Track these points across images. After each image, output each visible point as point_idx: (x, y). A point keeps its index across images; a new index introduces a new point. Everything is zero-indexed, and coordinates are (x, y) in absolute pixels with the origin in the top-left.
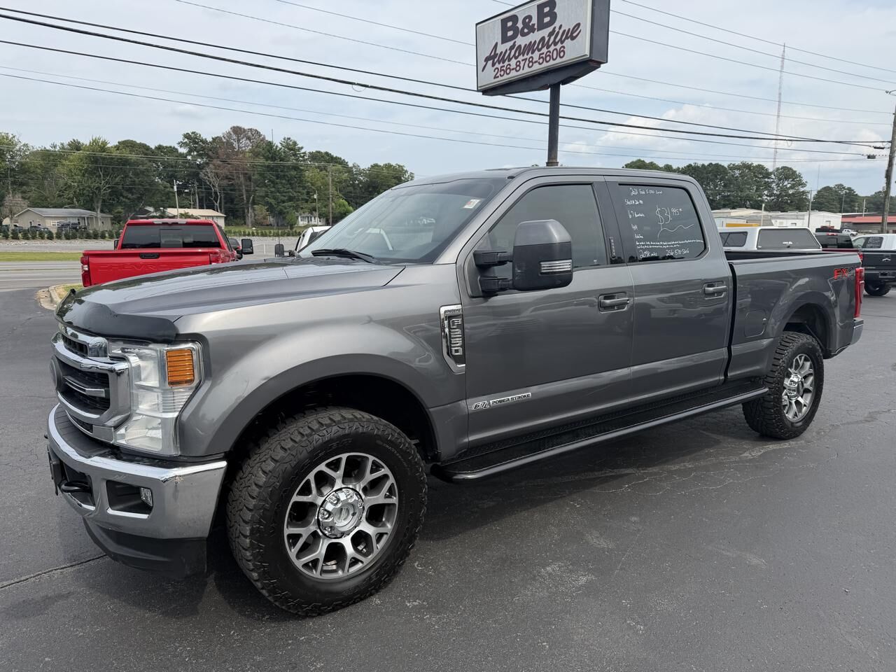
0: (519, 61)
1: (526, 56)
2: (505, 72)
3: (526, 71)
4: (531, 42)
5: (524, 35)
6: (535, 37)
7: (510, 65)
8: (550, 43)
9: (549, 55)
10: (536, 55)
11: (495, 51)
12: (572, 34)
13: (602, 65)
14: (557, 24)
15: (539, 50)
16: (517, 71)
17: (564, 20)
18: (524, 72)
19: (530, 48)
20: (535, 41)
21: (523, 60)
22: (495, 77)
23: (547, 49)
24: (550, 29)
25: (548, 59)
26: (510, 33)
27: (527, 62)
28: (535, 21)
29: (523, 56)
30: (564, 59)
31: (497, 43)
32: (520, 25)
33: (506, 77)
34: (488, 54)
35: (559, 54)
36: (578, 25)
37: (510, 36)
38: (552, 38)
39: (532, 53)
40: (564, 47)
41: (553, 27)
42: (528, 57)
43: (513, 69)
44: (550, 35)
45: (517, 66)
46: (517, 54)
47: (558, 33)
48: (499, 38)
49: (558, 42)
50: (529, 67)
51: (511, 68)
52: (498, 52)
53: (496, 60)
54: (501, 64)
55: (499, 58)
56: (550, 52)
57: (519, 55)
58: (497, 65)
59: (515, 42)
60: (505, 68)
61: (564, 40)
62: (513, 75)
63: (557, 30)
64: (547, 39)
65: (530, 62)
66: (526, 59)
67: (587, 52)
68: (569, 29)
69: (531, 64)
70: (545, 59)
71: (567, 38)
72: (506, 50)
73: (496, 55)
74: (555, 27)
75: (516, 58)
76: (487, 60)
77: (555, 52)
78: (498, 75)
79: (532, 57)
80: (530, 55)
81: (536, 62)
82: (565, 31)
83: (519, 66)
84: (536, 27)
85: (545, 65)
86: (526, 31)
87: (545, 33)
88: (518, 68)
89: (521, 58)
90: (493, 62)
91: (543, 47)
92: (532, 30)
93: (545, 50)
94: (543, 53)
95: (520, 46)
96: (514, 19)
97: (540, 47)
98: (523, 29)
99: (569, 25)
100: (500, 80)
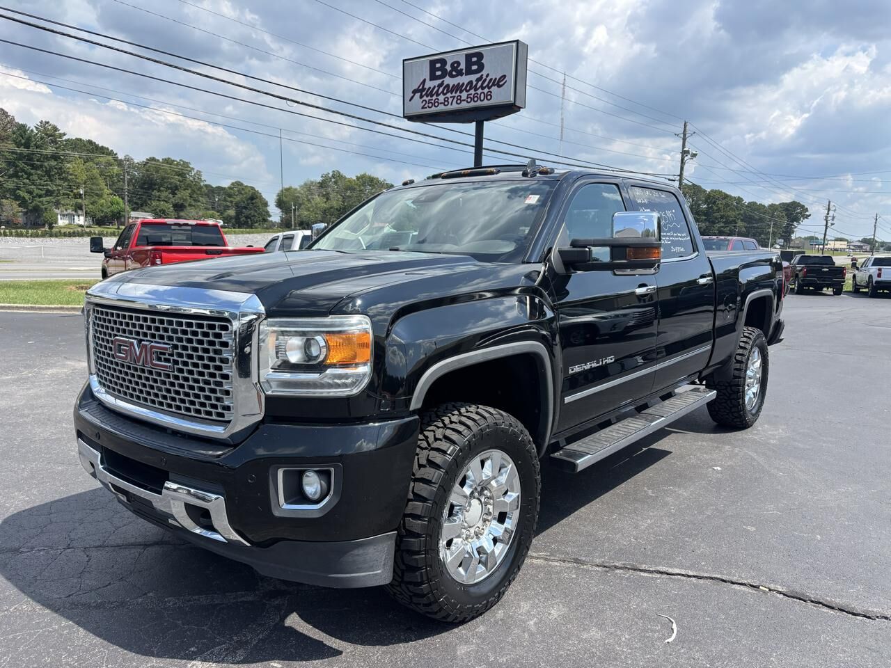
0: (448, 98)
1: (454, 94)
2: (433, 104)
3: (455, 106)
4: (459, 83)
5: (452, 76)
6: (464, 79)
8: (478, 87)
9: (477, 97)
10: (464, 95)
11: (423, 86)
12: (499, 82)
13: (521, 110)
14: (484, 73)
15: (467, 91)
16: (445, 105)
17: (491, 69)
18: (452, 106)
19: (458, 88)
20: (463, 84)
21: (451, 97)
22: (423, 108)
24: (478, 75)
25: (476, 99)
26: (438, 73)
27: (455, 99)
28: (463, 66)
29: (451, 93)
30: (490, 102)
31: (424, 81)
32: (448, 68)
33: (434, 108)
34: (416, 87)
35: (486, 96)
36: (504, 76)
37: (438, 76)
38: (480, 83)
39: (460, 92)
40: (491, 92)
41: (480, 74)
42: (456, 95)
43: (441, 103)
44: (478, 80)
46: (445, 91)
47: (485, 80)
48: (427, 75)
49: (485, 87)
50: (457, 103)
51: (439, 102)
52: (427, 86)
53: (424, 93)
54: (429, 98)
55: (427, 91)
56: (478, 94)
57: (447, 92)
58: (425, 98)
59: (443, 81)
60: (433, 101)
61: (491, 86)
62: (441, 108)
63: (484, 77)
64: (474, 83)
65: (458, 99)
66: (454, 97)
67: (512, 99)
68: (496, 79)
69: (459, 101)
70: (472, 99)
71: (493, 85)
72: (434, 87)
73: (424, 89)
74: (482, 75)
75: (444, 94)
76: (415, 92)
77: (482, 95)
78: (426, 106)
79: (461, 97)
80: (458, 94)
81: (464, 100)
82: (491, 79)
83: (448, 101)
84: (464, 71)
85: (472, 104)
86: (454, 73)
87: (473, 78)
88: (446, 103)
89: (449, 95)
90: (421, 94)
91: (471, 89)
92: (460, 73)
93: (472, 92)
94: (471, 94)
95: (448, 86)
97: (468, 88)
98: (451, 71)
99: (495, 75)
100: (428, 111)
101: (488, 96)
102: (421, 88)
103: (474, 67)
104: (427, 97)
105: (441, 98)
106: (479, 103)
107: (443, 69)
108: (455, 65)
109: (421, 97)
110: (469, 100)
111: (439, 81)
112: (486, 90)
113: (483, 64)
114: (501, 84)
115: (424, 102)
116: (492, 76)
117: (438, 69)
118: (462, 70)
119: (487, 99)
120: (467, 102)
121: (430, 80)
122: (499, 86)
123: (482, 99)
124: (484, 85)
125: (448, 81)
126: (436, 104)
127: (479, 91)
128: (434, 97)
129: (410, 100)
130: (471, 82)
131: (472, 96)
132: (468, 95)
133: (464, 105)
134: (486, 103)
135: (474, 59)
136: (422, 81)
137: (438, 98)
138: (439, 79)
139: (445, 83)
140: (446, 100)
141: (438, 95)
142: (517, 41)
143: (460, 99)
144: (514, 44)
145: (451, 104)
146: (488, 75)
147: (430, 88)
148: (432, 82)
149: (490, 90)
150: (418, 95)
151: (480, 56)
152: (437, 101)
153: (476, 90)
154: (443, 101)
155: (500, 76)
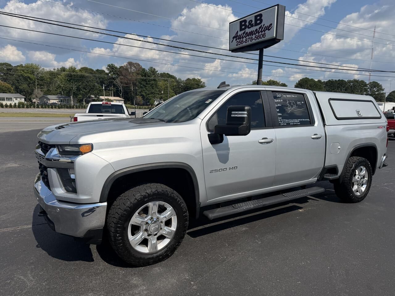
0: (247, 39)
1: (249, 37)
2: (241, 43)
3: (249, 43)
4: (252, 31)
5: (249, 28)
6: (253, 29)
7: (243, 40)
9: (259, 37)
11: (237, 34)
12: (269, 28)
13: (281, 41)
14: (262, 24)
15: (255, 34)
16: (246, 43)
17: (266, 22)
18: (248, 43)
19: (251, 33)
20: (253, 31)
22: (237, 45)
23: (258, 34)
24: (260, 26)
25: (258, 38)
26: (243, 27)
27: (250, 39)
28: (253, 22)
29: (248, 36)
31: (238, 31)
32: (247, 24)
33: (241, 45)
34: (234, 35)
35: (263, 36)
36: (271, 24)
38: (261, 29)
39: (252, 36)
40: (265, 33)
41: (261, 25)
42: (250, 37)
43: (244, 42)
44: (260, 28)
45: (246, 41)
46: (246, 36)
47: (263, 27)
48: (238, 29)
50: (251, 41)
51: (243, 41)
52: (238, 35)
54: (239, 40)
56: (259, 35)
57: (247, 36)
58: (238, 40)
59: (245, 31)
60: (241, 41)
62: (244, 44)
63: (262, 26)
64: (258, 30)
65: (251, 39)
66: (249, 38)
67: (275, 36)
68: (267, 26)
69: (251, 40)
70: (257, 38)
71: (266, 30)
72: (242, 34)
73: (237, 36)
74: (262, 25)
76: (234, 38)
77: (262, 35)
78: (238, 44)
79: (252, 37)
80: (251, 36)
81: (254, 39)
82: (266, 26)
84: (254, 25)
85: (257, 41)
86: (250, 26)
87: (258, 27)
88: (246, 42)
89: (247, 37)
90: (236, 38)
91: (256, 33)
92: (252, 26)
93: (257, 34)
94: (257, 36)
95: (247, 32)
96: (245, 21)
97: (255, 33)
98: (249, 25)
99: (267, 24)
100: (239, 46)
101: (264, 35)
102: (236, 35)
103: (258, 22)
104: (239, 39)
105: (244, 39)
106: (260, 40)
107: (245, 25)
108: (250, 22)
109: (236, 40)
110: (256, 39)
111: (243, 31)
112: (263, 33)
113: (262, 19)
114: (270, 28)
115: (237, 42)
116: (266, 25)
117: (243, 25)
118: (253, 24)
119: (264, 37)
120: (255, 40)
121: (240, 31)
122: (269, 30)
123: (261, 37)
124: (262, 30)
125: (248, 30)
126: (242, 43)
127: (260, 34)
128: (242, 39)
129: (232, 42)
130: (257, 29)
131: (257, 37)
132: (255, 36)
133: (254, 41)
134: (263, 39)
135: (258, 18)
136: (237, 31)
137: (243, 39)
138: (243, 30)
139: (246, 32)
140: (246, 40)
141: (243, 38)
142: (278, 5)
143: (252, 39)
144: (276, 7)
145: (248, 42)
146: (264, 25)
147: (240, 35)
148: (241, 32)
149: (265, 32)
150: (235, 39)
151: (261, 15)
152: (242, 41)
153: (259, 33)
154: (245, 41)
155: (270, 24)
